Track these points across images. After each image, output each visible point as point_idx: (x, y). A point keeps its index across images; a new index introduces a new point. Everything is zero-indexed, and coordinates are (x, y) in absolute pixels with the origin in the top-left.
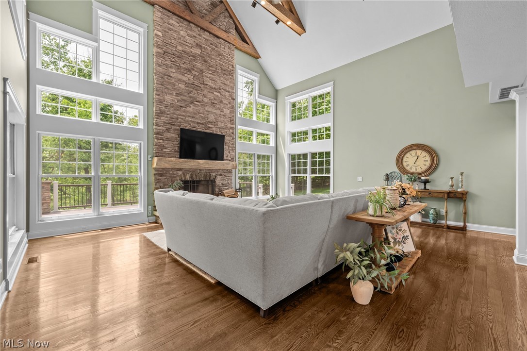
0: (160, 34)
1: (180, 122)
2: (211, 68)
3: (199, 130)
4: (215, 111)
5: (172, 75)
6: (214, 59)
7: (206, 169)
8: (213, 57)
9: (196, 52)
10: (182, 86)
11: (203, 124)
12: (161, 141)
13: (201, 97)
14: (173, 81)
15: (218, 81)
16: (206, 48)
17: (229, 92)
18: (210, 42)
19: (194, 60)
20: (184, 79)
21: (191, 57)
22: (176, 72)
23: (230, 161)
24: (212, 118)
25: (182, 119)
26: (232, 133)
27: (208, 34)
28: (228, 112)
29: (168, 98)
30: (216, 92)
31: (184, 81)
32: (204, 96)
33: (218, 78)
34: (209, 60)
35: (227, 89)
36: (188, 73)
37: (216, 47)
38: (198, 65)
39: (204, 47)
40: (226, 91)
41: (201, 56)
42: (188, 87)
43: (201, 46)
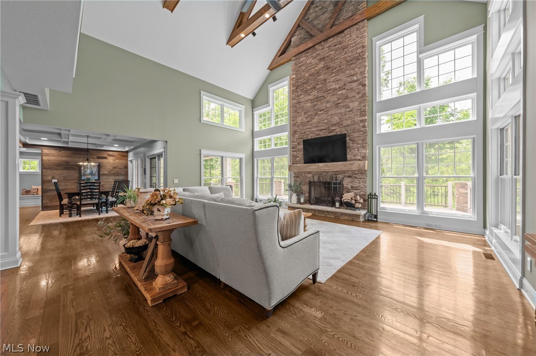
0: (295, 76)
1: (307, 134)
2: (334, 71)
3: (322, 136)
4: (339, 111)
5: (302, 101)
6: (337, 59)
7: (332, 171)
8: (336, 57)
9: (319, 67)
10: (309, 104)
11: (326, 129)
12: (295, 153)
13: (325, 104)
14: (303, 105)
15: (343, 78)
16: (330, 54)
17: (357, 81)
18: (333, 45)
19: (318, 75)
20: (310, 97)
21: (315, 76)
22: (305, 96)
23: (359, 160)
24: (336, 119)
25: (309, 131)
26: (363, 127)
27: (332, 39)
28: (356, 104)
29: (299, 120)
30: (340, 90)
31: (310, 100)
32: (328, 102)
33: (343, 74)
34: (332, 64)
35: (355, 78)
36: (313, 90)
37: (340, 44)
38: (322, 77)
39: (327, 56)
40: (354, 81)
41: (325, 67)
42: (313, 102)
43: (324, 58)
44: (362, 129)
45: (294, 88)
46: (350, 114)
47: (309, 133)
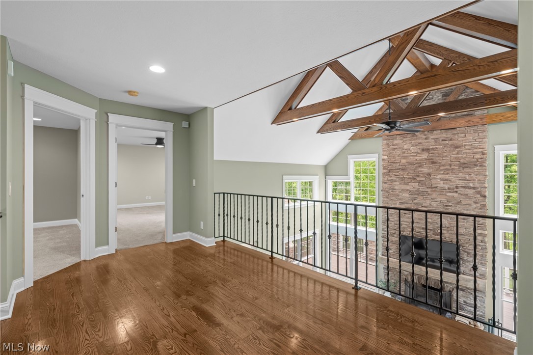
0: (386, 157)
2: (442, 168)
5: (396, 188)
6: (446, 156)
8: (445, 154)
9: (421, 158)
10: (406, 195)
12: (386, 243)
13: (428, 202)
14: (397, 193)
15: (454, 179)
16: (436, 148)
17: (474, 188)
18: (441, 139)
19: (420, 166)
20: (408, 187)
21: (415, 166)
22: (400, 184)
30: (450, 192)
31: (408, 190)
32: (433, 200)
33: (455, 176)
34: (440, 160)
35: (471, 185)
36: (413, 181)
37: (451, 140)
38: (425, 170)
39: (432, 149)
40: (470, 188)
41: (429, 160)
42: (412, 195)
43: (428, 150)
44: (481, 244)
45: (385, 171)
46: (463, 222)
47: (406, 226)
